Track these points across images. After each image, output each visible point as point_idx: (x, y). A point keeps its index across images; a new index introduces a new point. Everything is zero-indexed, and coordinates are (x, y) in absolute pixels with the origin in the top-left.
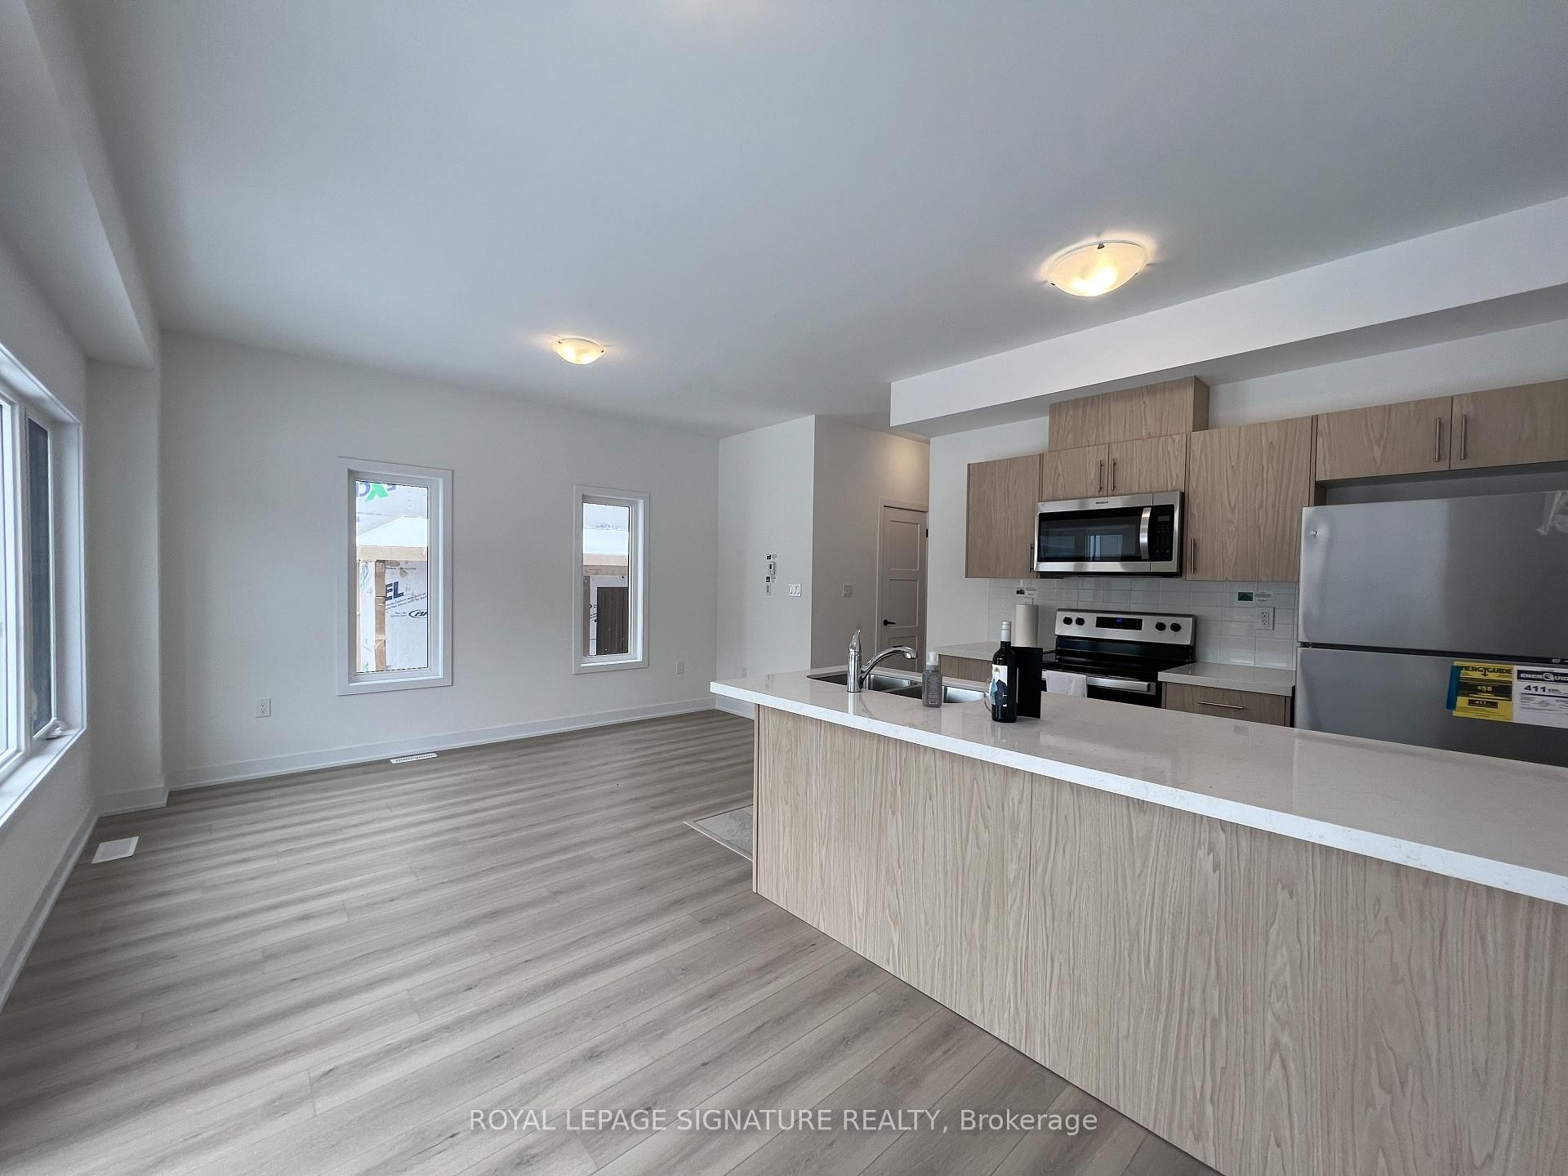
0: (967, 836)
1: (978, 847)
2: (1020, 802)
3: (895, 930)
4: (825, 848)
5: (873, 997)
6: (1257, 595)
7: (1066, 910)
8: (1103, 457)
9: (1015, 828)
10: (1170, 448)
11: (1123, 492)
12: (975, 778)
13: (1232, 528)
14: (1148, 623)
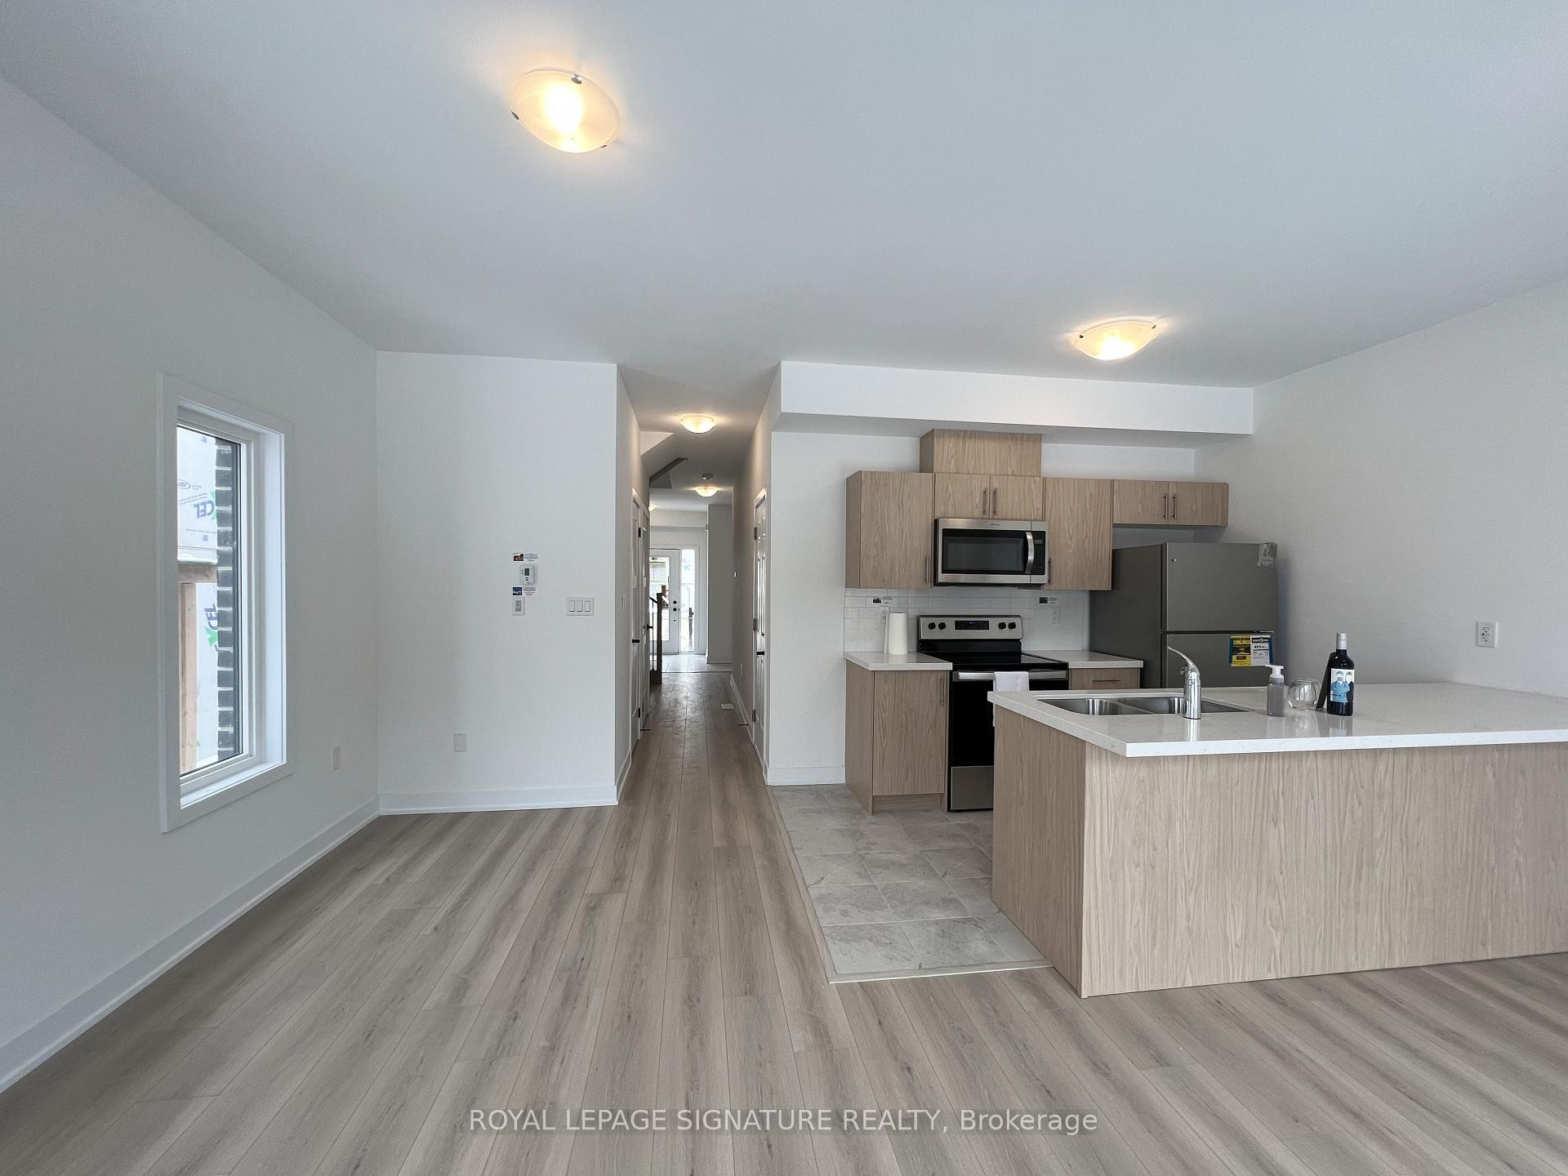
0: (1345, 816)
1: (1354, 823)
2: (1386, 774)
3: (1276, 935)
4: (1193, 893)
5: (1316, 1003)
6: (1050, 599)
7: (1415, 841)
8: (985, 485)
9: (1381, 796)
10: (1033, 487)
11: (1000, 517)
12: (1351, 767)
13: (1070, 551)
14: (994, 623)
